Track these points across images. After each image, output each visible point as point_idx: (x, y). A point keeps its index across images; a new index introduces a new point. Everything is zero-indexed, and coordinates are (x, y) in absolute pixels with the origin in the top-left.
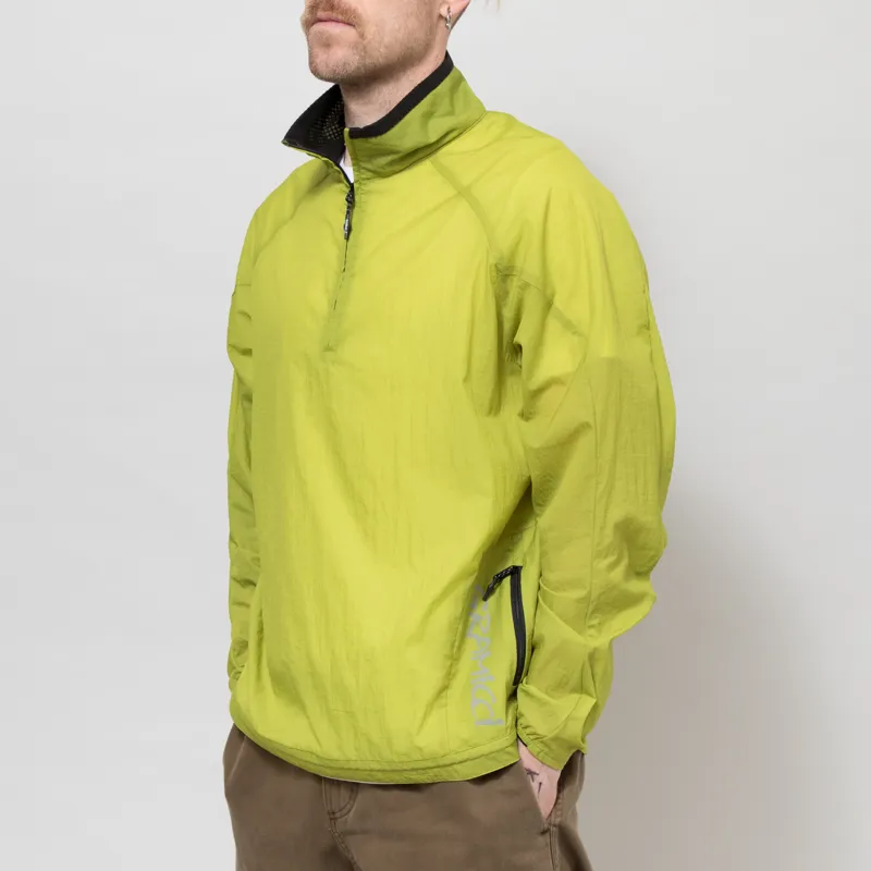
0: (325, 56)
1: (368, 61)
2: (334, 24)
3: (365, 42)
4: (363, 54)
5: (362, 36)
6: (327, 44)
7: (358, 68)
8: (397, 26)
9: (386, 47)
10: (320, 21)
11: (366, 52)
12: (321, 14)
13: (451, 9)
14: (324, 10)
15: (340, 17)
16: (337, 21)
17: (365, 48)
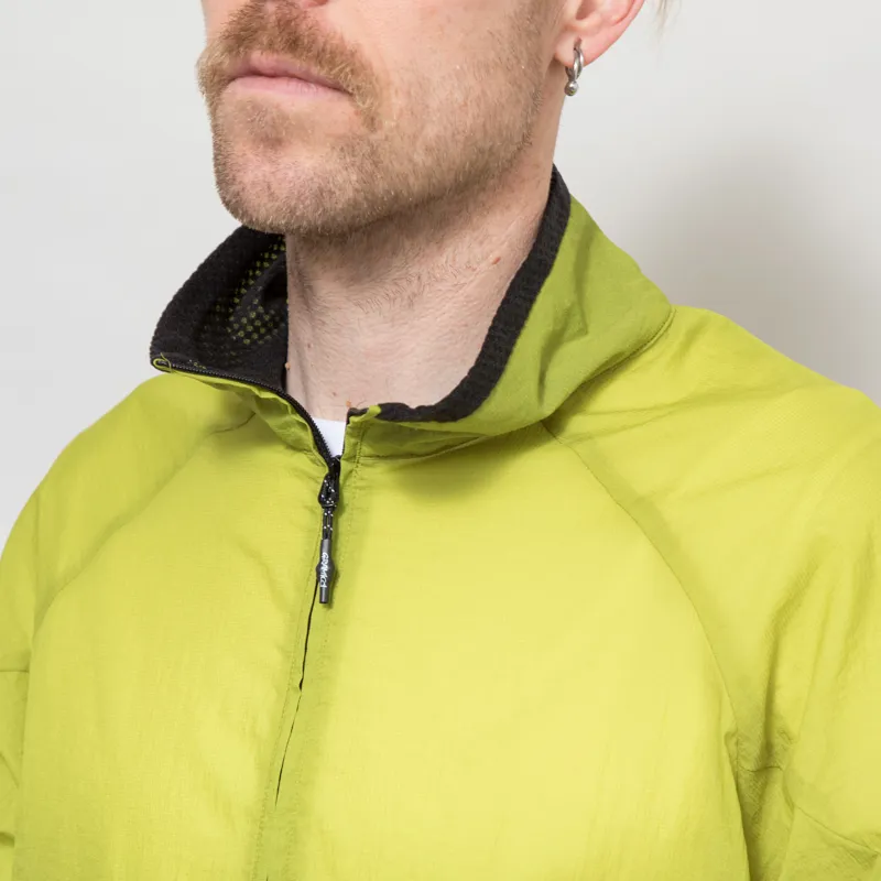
0: (267, 168)
1: (381, 186)
2: (293, 85)
3: (376, 137)
4: (368, 166)
5: (371, 121)
6: (273, 138)
7: (355, 204)
8: (459, 96)
9: (428, 150)
10: (255, 73)
11: (375, 164)
12: (259, 58)
13: (583, 46)
14: (271, 46)
15: (316, 71)
16: (304, 79)
17: (373, 152)
